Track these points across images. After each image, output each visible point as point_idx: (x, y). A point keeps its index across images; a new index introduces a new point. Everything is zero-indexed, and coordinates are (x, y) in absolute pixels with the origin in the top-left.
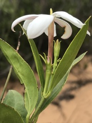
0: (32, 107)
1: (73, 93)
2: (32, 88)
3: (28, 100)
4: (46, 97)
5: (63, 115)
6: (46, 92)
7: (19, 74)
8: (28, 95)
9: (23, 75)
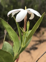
0: (17, 51)
1: (37, 46)
2: (17, 43)
3: (15, 48)
4: (23, 47)
5: (32, 57)
6: (23, 45)
7: (11, 36)
8: (15, 46)
9: (13, 37)
